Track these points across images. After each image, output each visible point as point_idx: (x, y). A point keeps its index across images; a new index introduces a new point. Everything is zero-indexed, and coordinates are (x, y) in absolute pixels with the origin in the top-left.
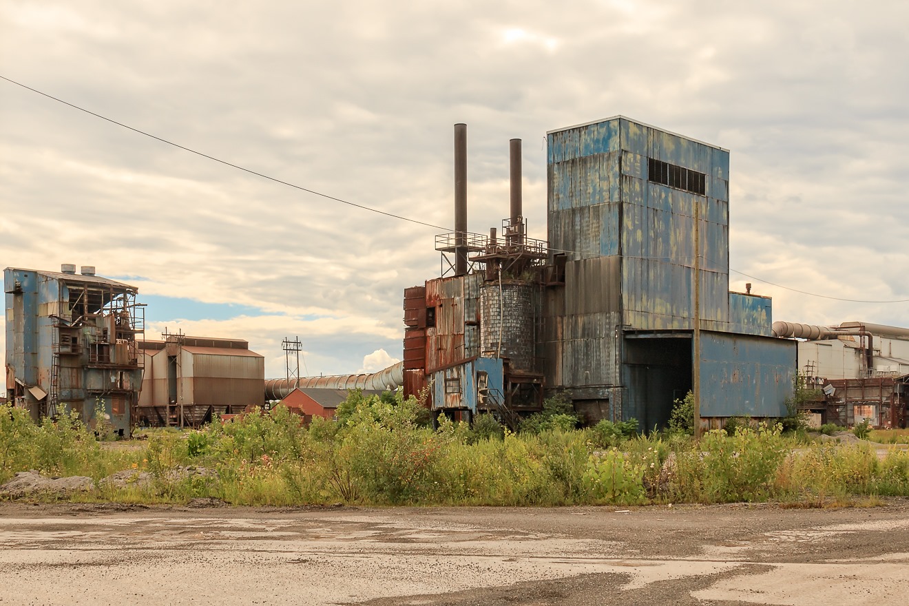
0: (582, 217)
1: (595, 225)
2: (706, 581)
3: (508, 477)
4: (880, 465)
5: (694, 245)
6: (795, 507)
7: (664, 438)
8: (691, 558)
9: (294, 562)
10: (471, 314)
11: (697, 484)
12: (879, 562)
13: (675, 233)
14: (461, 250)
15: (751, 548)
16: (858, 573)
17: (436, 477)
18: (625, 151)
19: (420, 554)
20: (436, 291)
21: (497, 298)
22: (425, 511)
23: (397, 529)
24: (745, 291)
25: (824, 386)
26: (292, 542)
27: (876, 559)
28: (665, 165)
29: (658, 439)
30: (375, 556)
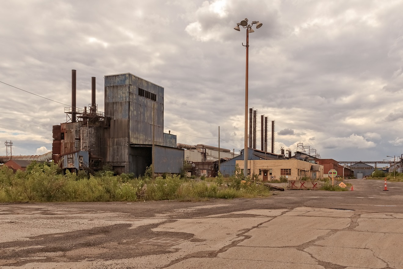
0: (116, 106)
1: (121, 108)
2: (156, 225)
3: (90, 192)
4: (208, 189)
5: (153, 117)
6: (183, 201)
7: (143, 179)
8: (151, 218)
9: (8, 223)
10: (77, 136)
11: (153, 194)
12: (208, 218)
13: (147, 113)
14: (74, 113)
15: (170, 214)
16: (202, 221)
17: (64, 192)
18: (131, 85)
19: (58, 219)
20: (65, 127)
21: (86, 131)
22: (60, 204)
23: (49, 210)
24: (168, 133)
25: (192, 164)
26: (8, 215)
27: (207, 217)
28: (144, 90)
29: (141, 180)
30: (41, 220)
